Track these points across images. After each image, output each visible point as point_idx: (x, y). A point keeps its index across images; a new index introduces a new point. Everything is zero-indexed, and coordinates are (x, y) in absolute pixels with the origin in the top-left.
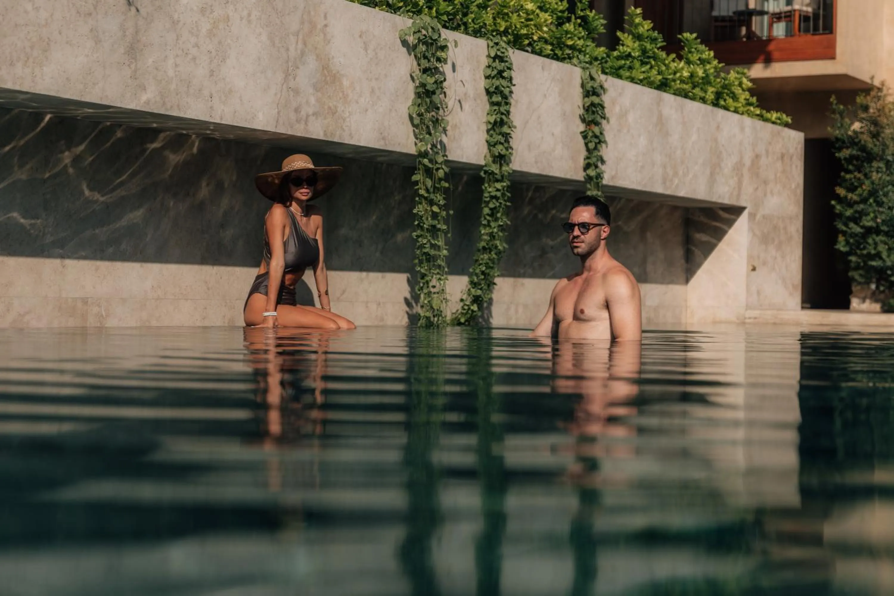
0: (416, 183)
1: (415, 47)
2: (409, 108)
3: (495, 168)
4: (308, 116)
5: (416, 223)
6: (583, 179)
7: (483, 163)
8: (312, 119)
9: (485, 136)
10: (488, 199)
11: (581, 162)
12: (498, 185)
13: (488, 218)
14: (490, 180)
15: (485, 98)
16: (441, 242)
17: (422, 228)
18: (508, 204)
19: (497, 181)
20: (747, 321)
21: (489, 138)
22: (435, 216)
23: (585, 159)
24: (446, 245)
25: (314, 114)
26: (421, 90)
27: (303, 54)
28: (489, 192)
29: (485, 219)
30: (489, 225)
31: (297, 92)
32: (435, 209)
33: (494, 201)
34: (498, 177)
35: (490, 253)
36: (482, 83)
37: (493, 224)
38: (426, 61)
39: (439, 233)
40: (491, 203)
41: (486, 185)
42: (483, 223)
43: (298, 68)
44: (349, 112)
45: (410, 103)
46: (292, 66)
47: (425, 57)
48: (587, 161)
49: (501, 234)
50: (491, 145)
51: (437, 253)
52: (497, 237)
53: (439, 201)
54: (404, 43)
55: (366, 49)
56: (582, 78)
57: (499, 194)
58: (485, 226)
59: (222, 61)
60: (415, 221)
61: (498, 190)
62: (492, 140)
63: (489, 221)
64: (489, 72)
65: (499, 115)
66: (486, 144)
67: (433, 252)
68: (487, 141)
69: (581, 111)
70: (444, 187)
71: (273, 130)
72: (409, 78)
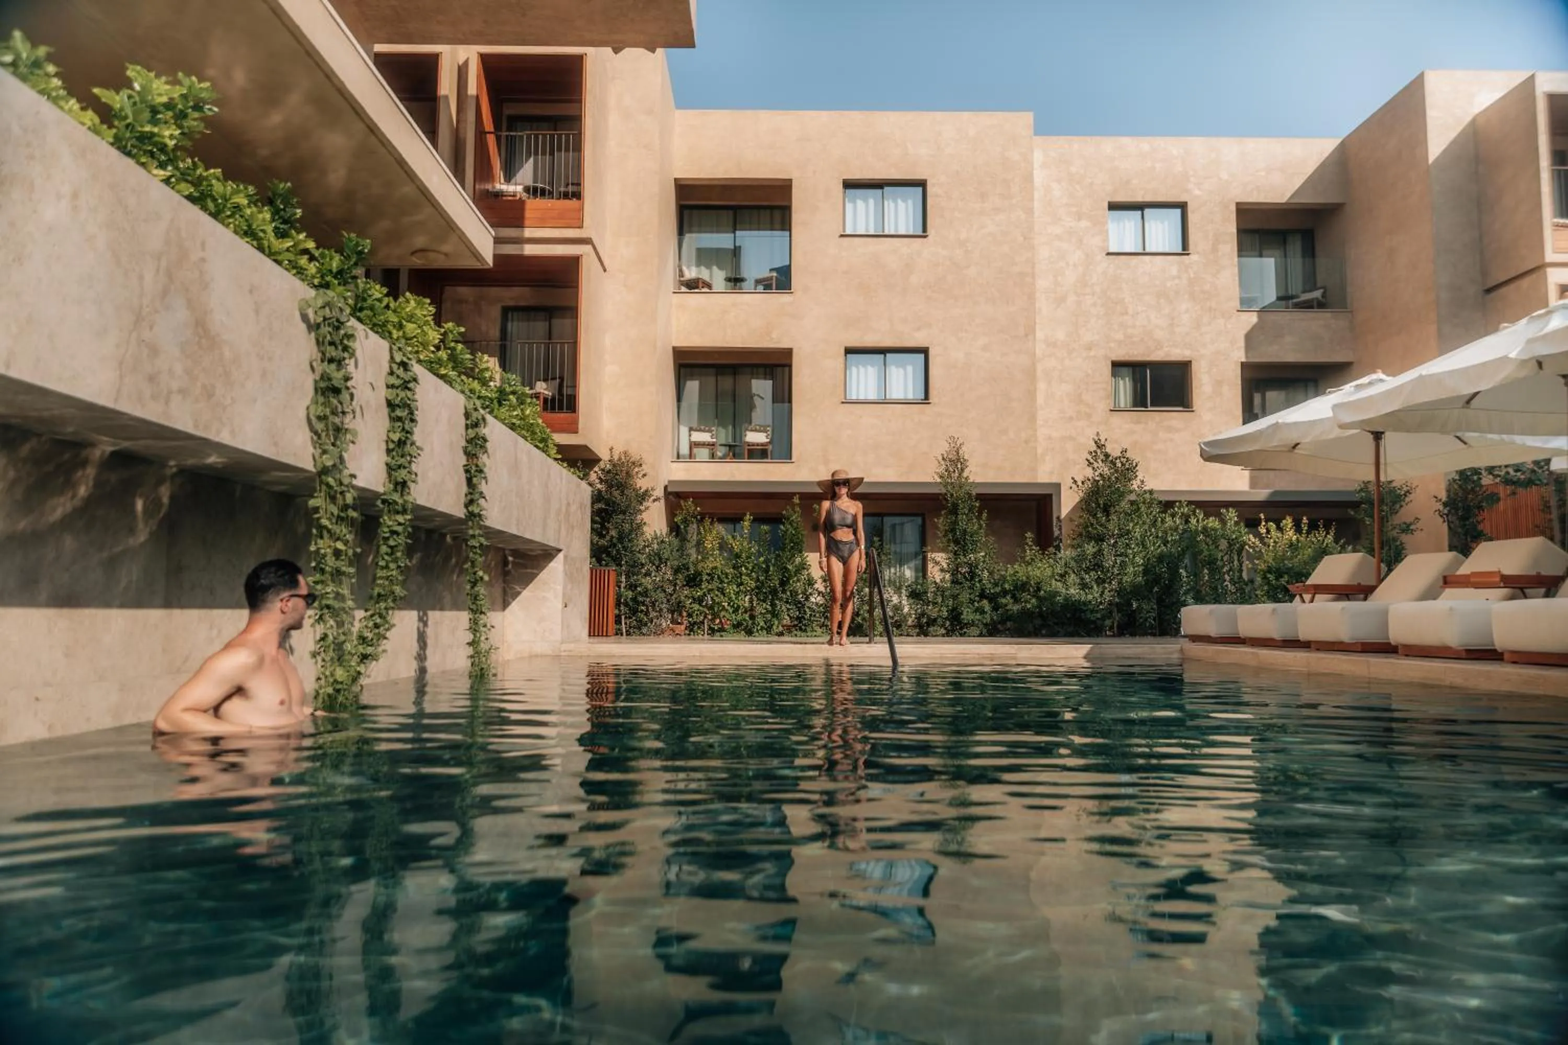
0: (316, 510)
1: (318, 326)
2: (308, 408)
3: (396, 497)
4: (170, 392)
5: (313, 564)
6: (463, 517)
7: (381, 490)
8: (176, 399)
9: (384, 458)
10: (387, 535)
11: (463, 500)
12: (400, 518)
13: (386, 557)
14: (389, 511)
15: (385, 411)
16: (346, 592)
17: (323, 571)
18: (409, 541)
19: (398, 513)
20: (563, 654)
21: (389, 460)
22: (337, 553)
23: (466, 495)
24: (352, 594)
25: (181, 391)
26: (323, 385)
27: (165, 293)
28: (388, 527)
29: (383, 559)
30: (387, 567)
31: (154, 351)
32: (340, 545)
33: (395, 537)
34: (400, 508)
35: (386, 601)
36: (383, 393)
37: (392, 566)
38: (333, 347)
39: (343, 578)
40: (391, 539)
41: (386, 518)
42: (380, 563)
43: (156, 312)
44: (232, 398)
45: (307, 401)
46: (147, 306)
47: (332, 343)
48: (469, 497)
49: (400, 578)
50: (390, 468)
51: (342, 605)
52: (395, 582)
53: (345, 535)
54: (305, 318)
55: (257, 312)
56: (466, 408)
57: (399, 529)
58: (383, 568)
59: (14, 260)
60: (310, 562)
61: (400, 524)
62: (394, 462)
63: (387, 562)
64: (393, 380)
65: (403, 434)
66: (385, 467)
67: (336, 605)
68: (387, 464)
69: (464, 443)
70: (352, 518)
71: (110, 404)
72: (309, 368)
